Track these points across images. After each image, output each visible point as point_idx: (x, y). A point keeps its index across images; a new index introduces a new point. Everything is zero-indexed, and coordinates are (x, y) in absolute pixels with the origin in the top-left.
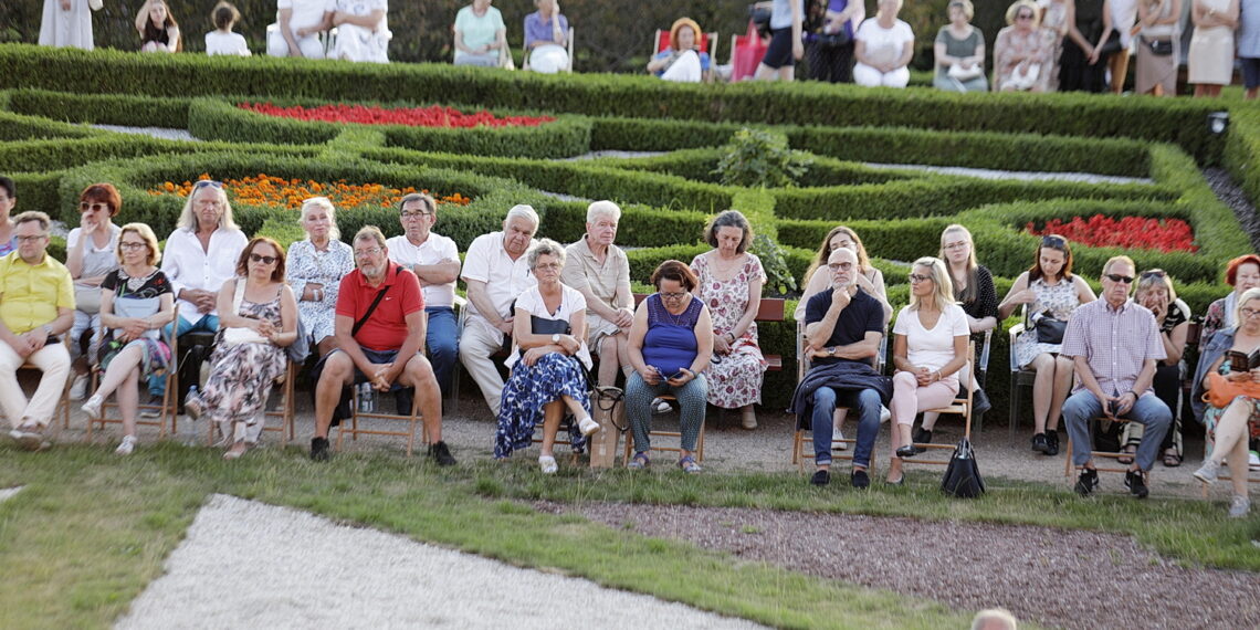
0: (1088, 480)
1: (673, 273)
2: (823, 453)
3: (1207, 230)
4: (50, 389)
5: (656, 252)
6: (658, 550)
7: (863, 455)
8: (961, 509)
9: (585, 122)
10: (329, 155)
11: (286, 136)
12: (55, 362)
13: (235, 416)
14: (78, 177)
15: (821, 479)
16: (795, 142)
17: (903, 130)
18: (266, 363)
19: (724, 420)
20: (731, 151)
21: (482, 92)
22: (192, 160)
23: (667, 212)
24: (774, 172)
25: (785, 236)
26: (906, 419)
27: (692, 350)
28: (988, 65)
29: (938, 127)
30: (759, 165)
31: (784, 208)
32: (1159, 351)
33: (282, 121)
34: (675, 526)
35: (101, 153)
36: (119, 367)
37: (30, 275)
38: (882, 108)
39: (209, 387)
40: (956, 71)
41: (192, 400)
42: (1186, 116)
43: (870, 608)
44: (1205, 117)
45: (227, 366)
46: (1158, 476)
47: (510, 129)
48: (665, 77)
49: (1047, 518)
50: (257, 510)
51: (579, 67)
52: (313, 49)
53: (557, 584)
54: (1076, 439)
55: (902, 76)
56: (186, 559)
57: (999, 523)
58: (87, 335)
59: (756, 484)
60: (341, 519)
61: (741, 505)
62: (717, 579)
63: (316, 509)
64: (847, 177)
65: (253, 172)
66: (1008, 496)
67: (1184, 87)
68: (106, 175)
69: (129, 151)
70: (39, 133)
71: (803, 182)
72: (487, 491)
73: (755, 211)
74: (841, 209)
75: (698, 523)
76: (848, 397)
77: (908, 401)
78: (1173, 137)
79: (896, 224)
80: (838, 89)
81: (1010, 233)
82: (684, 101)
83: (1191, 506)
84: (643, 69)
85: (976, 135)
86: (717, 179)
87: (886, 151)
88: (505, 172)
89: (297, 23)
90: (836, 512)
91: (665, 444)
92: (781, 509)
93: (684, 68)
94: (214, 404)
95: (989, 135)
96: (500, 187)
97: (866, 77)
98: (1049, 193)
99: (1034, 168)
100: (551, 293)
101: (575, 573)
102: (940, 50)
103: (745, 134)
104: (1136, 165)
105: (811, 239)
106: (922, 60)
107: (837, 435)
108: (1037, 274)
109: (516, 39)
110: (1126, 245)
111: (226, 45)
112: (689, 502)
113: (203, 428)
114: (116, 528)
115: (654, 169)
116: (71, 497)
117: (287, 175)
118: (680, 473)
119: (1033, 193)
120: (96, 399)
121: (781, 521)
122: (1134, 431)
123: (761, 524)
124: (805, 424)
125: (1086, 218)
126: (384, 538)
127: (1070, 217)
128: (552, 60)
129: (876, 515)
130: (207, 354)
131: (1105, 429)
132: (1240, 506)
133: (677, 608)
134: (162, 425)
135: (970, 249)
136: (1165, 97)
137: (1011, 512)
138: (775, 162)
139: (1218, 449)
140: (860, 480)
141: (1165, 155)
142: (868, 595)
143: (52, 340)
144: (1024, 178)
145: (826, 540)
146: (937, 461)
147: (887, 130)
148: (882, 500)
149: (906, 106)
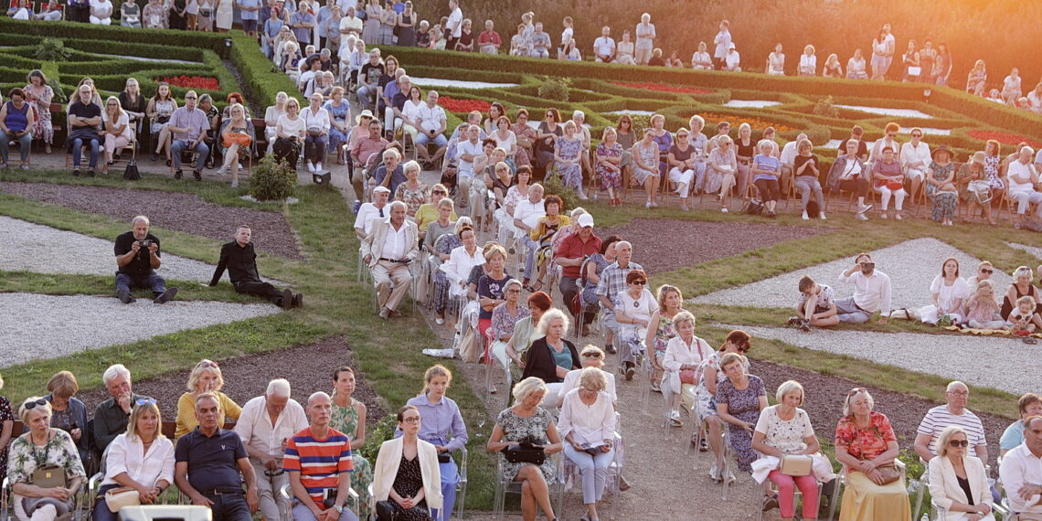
0: (179, 173)
1: (18, 93)
2: (77, 163)
3: (224, 82)
5: (11, 85)
6: (11, 199)
7: (93, 164)
8: (131, 184)
15: (76, 173)
16: (66, 45)
17: (108, 41)
20: (41, 47)
23: (15, 70)
24: (58, 55)
25: (62, 80)
26: (110, 150)
27: (25, 123)
28: (141, 18)
29: (122, 41)
30: (52, 53)
31: (62, 69)
32: (207, 126)
34: (18, 190)
38: (100, 32)
40: (129, 20)
42: (216, 40)
43: (95, 221)
44: (223, 40)
46: (205, 172)
48: (14, 17)
49: (164, 188)
54: (176, 159)
55: (108, 21)
57: (146, 189)
59: (51, 174)
61: (45, 182)
62: (35, 210)
64: (88, 58)
66: (149, 180)
67: (215, 29)
71: (70, 60)
73: (50, 71)
74: (86, 70)
75: (28, 189)
76: (87, 142)
77: (112, 143)
78: (211, 48)
79: (106, 77)
80: (83, 25)
81: (150, 81)
82: (22, 27)
83: (217, 183)
84: (5, 14)
85: (137, 44)
86: (35, 57)
87: (102, 49)
90: (82, 185)
91: (14, 158)
92: (61, 184)
93: (22, 14)
95: (142, 44)
97: (94, 20)
98: (165, 67)
99: (159, 58)
102: (123, 11)
103: (46, 41)
104: (198, 57)
106: (116, 15)
107: (83, 156)
108: (158, 98)
110: (193, 87)
112: (24, 181)
115: (10, 53)
118: (21, 169)
119: (159, 67)
121: (61, 189)
122: (196, 156)
123: (53, 189)
124: (70, 152)
125: (179, 77)
127: (173, 76)
129: (98, 186)
131: (186, 154)
132: (235, 183)
133: (19, 221)
135: (138, 88)
136: (209, 33)
137: (150, 185)
138: (59, 52)
139: (227, 162)
140: (91, 174)
141: (208, 53)
142: (95, 216)
144: (155, 61)
145: (78, 196)
146: (122, 167)
147: (103, 41)
148: (100, 181)
149: (110, 32)
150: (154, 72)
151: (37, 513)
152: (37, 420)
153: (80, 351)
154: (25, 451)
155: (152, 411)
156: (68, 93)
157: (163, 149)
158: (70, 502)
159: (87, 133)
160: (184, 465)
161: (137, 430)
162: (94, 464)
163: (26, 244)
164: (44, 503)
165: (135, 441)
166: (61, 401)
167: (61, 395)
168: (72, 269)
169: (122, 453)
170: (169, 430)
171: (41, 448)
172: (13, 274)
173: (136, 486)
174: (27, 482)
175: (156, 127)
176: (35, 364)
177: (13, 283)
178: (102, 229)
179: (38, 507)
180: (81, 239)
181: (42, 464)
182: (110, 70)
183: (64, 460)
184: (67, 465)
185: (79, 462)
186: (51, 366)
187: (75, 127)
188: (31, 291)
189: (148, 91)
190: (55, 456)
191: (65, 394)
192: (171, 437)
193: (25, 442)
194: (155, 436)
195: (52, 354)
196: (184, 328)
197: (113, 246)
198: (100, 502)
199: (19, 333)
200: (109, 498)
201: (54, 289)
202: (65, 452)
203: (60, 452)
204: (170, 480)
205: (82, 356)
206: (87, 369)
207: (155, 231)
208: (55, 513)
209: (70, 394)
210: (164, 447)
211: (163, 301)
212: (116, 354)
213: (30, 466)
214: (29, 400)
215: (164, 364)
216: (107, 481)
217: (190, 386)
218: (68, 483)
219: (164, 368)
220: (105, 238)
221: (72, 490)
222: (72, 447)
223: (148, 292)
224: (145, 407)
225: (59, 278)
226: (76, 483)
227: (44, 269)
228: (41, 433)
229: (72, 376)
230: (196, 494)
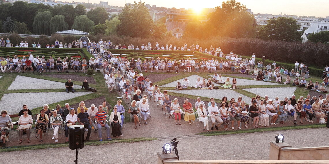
0: (75, 71)
1: (48, 60)
3: (82, 56)
4: (5, 69)
8: (67, 74)
9: (41, 51)
10: (24, 53)
11: (21, 52)
12: (6, 67)
13: (19, 70)
14: (7, 55)
15: (58, 72)
16: (56, 52)
18: (21, 67)
19: (52, 69)
21: (35, 49)
22: (15, 54)
23: (47, 56)
24: (54, 54)
25: (55, 58)
26: (64, 68)
27: (50, 65)
29: (65, 51)
31: (55, 56)
32: (79, 64)
33: (21, 51)
34: (49, 76)
35: (8, 54)
36: (11, 67)
37: (4, 62)
38: (61, 49)
39: (17, 68)
40: (66, 47)
41: (16, 69)
42: (80, 49)
44: (81, 49)
45: (18, 67)
46: (79, 71)
47: (37, 51)
49: (73, 74)
50: (21, 76)
51: (41, 47)
52: (23, 47)
53: (42, 80)
54: (74, 69)
55: (62, 48)
56: (16, 79)
58: (8, 65)
59: (54, 73)
60: (26, 77)
62: (52, 79)
63: (25, 76)
64: (59, 54)
65: (19, 55)
67: (80, 48)
68: (9, 55)
69: (10, 54)
70: (4, 53)
71: (56, 54)
72: (36, 74)
73: (53, 56)
74: (59, 56)
76: (60, 67)
77: (64, 67)
78: (79, 51)
80: (58, 48)
82: (48, 49)
83: (82, 73)
84: (45, 47)
85: (67, 51)
87: (62, 52)
88: (36, 54)
89: (22, 45)
91: (48, 71)
93: (48, 47)
94: (17, 70)
96: (36, 55)
97: (60, 48)
100: (40, 62)
101: (43, 79)
103: (52, 51)
104: (77, 52)
105: (57, 58)
106: (63, 47)
107: (59, 70)
108: (71, 59)
109: (37, 46)
110: (77, 57)
111: (17, 47)
112: (50, 74)
113: (17, 71)
114: (11, 78)
115: (46, 54)
116: (7, 76)
117: (21, 55)
119: (71, 54)
120: (9, 69)
121: (56, 75)
122: (78, 68)
124: (57, 69)
126: (30, 78)
127: (73, 56)
128: (39, 47)
130: (17, 66)
131: (76, 68)
132: (84, 72)
133: (50, 81)
134: (14, 71)
135: (67, 58)
136: (79, 48)
137: (70, 74)
139: (83, 69)
140: (61, 72)
141: (79, 52)
142: (62, 79)
143: (5, 66)
144: (70, 53)
145: (59, 76)
146: (66, 71)
148: (62, 73)
149: (63, 49)
150: (70, 55)
151: (56, 128)
152: (54, 113)
153: (61, 101)
154: (53, 118)
155: (73, 110)
156: (56, 60)
157: (72, 67)
158: (61, 126)
159: (60, 66)
160: (79, 118)
161: (71, 113)
162: (64, 119)
163: (51, 84)
164: (57, 126)
165: (71, 115)
166: (58, 109)
167: (58, 108)
168: (59, 88)
169: (69, 117)
170: (76, 113)
171: (55, 117)
172: (49, 89)
173: (71, 122)
174: (54, 123)
175: (71, 64)
176: (54, 104)
177: (49, 91)
178: (63, 81)
179: (56, 127)
180: (60, 83)
181: (56, 119)
182: (63, 55)
183: (59, 119)
184: (60, 120)
185: (62, 119)
186: (56, 104)
187: (58, 65)
188: (52, 92)
189: (69, 58)
190: (58, 118)
191: (59, 108)
192: (77, 114)
193: (53, 116)
194: (74, 114)
195: (56, 102)
196: (77, 96)
197: (65, 84)
198: (66, 125)
199: (51, 99)
200: (67, 124)
201: (56, 91)
202: (60, 118)
203: (59, 118)
204: (77, 121)
205: (61, 102)
206: (62, 104)
207: (72, 81)
208: (58, 127)
209: (60, 108)
210: (76, 116)
211: (74, 92)
212: (67, 101)
213: (54, 120)
214: (53, 110)
215: (75, 102)
216: (67, 122)
217: (79, 106)
218: (60, 123)
219: (75, 103)
220: (64, 83)
221: (61, 123)
222: (61, 117)
223: (71, 91)
224: (72, 109)
225: (57, 89)
226: (62, 122)
227: (54, 88)
228: (55, 115)
229: (60, 105)
230: (81, 123)
